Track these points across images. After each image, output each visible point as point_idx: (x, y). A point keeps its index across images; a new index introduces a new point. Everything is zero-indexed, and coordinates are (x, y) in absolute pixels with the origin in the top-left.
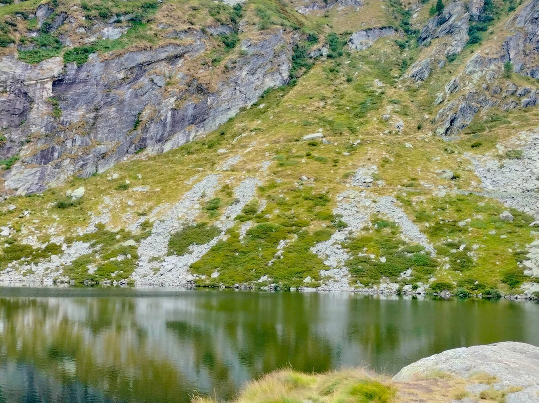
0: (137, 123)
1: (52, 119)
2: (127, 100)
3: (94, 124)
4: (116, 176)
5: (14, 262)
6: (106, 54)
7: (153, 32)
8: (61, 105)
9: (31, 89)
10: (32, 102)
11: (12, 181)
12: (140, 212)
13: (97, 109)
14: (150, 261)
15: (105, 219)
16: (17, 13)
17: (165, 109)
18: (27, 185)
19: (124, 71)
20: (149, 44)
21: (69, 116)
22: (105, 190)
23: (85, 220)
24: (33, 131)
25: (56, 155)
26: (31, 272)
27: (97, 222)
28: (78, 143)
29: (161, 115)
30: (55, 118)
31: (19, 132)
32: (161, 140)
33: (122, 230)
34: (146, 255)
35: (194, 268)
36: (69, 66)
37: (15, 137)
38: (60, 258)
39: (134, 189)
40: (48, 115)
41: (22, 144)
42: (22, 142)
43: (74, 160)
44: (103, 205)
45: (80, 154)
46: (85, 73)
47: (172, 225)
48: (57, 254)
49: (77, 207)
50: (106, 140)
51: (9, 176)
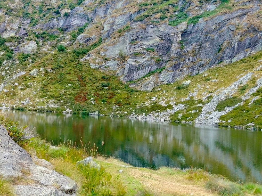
0: (220, 49)
1: (180, 50)
2: (216, 39)
3: (199, 51)
4: (206, 75)
5: (153, 111)
6: (207, 18)
7: (232, 4)
8: (184, 43)
9: (172, 38)
10: (172, 43)
11: (161, 78)
12: (210, 91)
13: (201, 44)
14: (206, 114)
15: (195, 95)
16: (170, 5)
17: (234, 42)
18: (168, 80)
19: (215, 25)
20: (228, 10)
21: (187, 48)
22: (199, 81)
23: (186, 94)
24: (171, 56)
25: (181, 66)
26: (158, 116)
27: (191, 96)
28: (191, 60)
29: (232, 45)
30: (181, 50)
31: (166, 57)
32: (231, 57)
33: (200, 99)
34: (205, 111)
35: (222, 118)
36: (190, 25)
37: (164, 59)
38: (171, 111)
39: (212, 81)
40: (178, 48)
41: (167, 62)
42: (167, 61)
43: (189, 68)
44: (196, 88)
45: (191, 65)
46: (196, 28)
47: (221, 97)
48: (170, 109)
49: (185, 89)
50: (204, 58)
51: (160, 76)
